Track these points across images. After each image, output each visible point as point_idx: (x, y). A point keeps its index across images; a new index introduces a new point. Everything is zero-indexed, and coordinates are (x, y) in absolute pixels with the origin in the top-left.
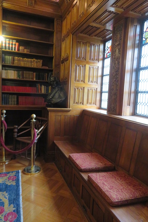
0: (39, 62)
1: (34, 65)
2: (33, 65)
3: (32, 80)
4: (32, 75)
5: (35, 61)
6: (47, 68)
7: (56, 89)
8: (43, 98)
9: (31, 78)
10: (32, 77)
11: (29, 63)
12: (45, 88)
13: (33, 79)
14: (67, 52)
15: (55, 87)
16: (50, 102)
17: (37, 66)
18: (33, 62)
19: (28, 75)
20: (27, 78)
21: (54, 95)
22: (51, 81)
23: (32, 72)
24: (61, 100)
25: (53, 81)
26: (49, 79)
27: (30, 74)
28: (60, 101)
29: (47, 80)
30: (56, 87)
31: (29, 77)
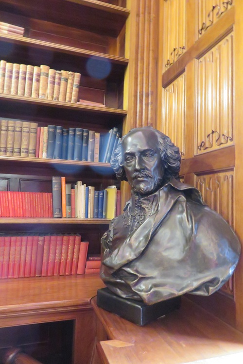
0: (66, 80)
1: (41, 92)
2: (37, 90)
3: (31, 158)
4: (32, 135)
5: (47, 75)
6: (100, 107)
7: (156, 199)
8: (82, 240)
9: (27, 152)
10: (31, 147)
11: (17, 83)
12: (91, 195)
13: (36, 153)
14: (202, 20)
15: (151, 187)
16: (127, 288)
17: (57, 99)
18: (38, 81)
19: (10, 138)
20: (6, 151)
21: (151, 239)
22: (132, 155)
23: (34, 125)
24: (213, 282)
25: (143, 153)
26: (107, 154)
27: (24, 134)
28: (206, 285)
29: (100, 160)
30: (158, 188)
31: (16, 146)
